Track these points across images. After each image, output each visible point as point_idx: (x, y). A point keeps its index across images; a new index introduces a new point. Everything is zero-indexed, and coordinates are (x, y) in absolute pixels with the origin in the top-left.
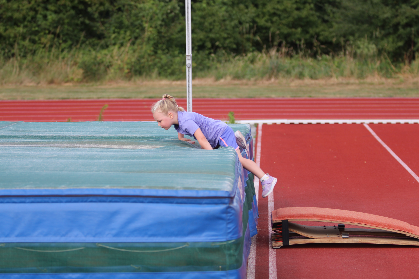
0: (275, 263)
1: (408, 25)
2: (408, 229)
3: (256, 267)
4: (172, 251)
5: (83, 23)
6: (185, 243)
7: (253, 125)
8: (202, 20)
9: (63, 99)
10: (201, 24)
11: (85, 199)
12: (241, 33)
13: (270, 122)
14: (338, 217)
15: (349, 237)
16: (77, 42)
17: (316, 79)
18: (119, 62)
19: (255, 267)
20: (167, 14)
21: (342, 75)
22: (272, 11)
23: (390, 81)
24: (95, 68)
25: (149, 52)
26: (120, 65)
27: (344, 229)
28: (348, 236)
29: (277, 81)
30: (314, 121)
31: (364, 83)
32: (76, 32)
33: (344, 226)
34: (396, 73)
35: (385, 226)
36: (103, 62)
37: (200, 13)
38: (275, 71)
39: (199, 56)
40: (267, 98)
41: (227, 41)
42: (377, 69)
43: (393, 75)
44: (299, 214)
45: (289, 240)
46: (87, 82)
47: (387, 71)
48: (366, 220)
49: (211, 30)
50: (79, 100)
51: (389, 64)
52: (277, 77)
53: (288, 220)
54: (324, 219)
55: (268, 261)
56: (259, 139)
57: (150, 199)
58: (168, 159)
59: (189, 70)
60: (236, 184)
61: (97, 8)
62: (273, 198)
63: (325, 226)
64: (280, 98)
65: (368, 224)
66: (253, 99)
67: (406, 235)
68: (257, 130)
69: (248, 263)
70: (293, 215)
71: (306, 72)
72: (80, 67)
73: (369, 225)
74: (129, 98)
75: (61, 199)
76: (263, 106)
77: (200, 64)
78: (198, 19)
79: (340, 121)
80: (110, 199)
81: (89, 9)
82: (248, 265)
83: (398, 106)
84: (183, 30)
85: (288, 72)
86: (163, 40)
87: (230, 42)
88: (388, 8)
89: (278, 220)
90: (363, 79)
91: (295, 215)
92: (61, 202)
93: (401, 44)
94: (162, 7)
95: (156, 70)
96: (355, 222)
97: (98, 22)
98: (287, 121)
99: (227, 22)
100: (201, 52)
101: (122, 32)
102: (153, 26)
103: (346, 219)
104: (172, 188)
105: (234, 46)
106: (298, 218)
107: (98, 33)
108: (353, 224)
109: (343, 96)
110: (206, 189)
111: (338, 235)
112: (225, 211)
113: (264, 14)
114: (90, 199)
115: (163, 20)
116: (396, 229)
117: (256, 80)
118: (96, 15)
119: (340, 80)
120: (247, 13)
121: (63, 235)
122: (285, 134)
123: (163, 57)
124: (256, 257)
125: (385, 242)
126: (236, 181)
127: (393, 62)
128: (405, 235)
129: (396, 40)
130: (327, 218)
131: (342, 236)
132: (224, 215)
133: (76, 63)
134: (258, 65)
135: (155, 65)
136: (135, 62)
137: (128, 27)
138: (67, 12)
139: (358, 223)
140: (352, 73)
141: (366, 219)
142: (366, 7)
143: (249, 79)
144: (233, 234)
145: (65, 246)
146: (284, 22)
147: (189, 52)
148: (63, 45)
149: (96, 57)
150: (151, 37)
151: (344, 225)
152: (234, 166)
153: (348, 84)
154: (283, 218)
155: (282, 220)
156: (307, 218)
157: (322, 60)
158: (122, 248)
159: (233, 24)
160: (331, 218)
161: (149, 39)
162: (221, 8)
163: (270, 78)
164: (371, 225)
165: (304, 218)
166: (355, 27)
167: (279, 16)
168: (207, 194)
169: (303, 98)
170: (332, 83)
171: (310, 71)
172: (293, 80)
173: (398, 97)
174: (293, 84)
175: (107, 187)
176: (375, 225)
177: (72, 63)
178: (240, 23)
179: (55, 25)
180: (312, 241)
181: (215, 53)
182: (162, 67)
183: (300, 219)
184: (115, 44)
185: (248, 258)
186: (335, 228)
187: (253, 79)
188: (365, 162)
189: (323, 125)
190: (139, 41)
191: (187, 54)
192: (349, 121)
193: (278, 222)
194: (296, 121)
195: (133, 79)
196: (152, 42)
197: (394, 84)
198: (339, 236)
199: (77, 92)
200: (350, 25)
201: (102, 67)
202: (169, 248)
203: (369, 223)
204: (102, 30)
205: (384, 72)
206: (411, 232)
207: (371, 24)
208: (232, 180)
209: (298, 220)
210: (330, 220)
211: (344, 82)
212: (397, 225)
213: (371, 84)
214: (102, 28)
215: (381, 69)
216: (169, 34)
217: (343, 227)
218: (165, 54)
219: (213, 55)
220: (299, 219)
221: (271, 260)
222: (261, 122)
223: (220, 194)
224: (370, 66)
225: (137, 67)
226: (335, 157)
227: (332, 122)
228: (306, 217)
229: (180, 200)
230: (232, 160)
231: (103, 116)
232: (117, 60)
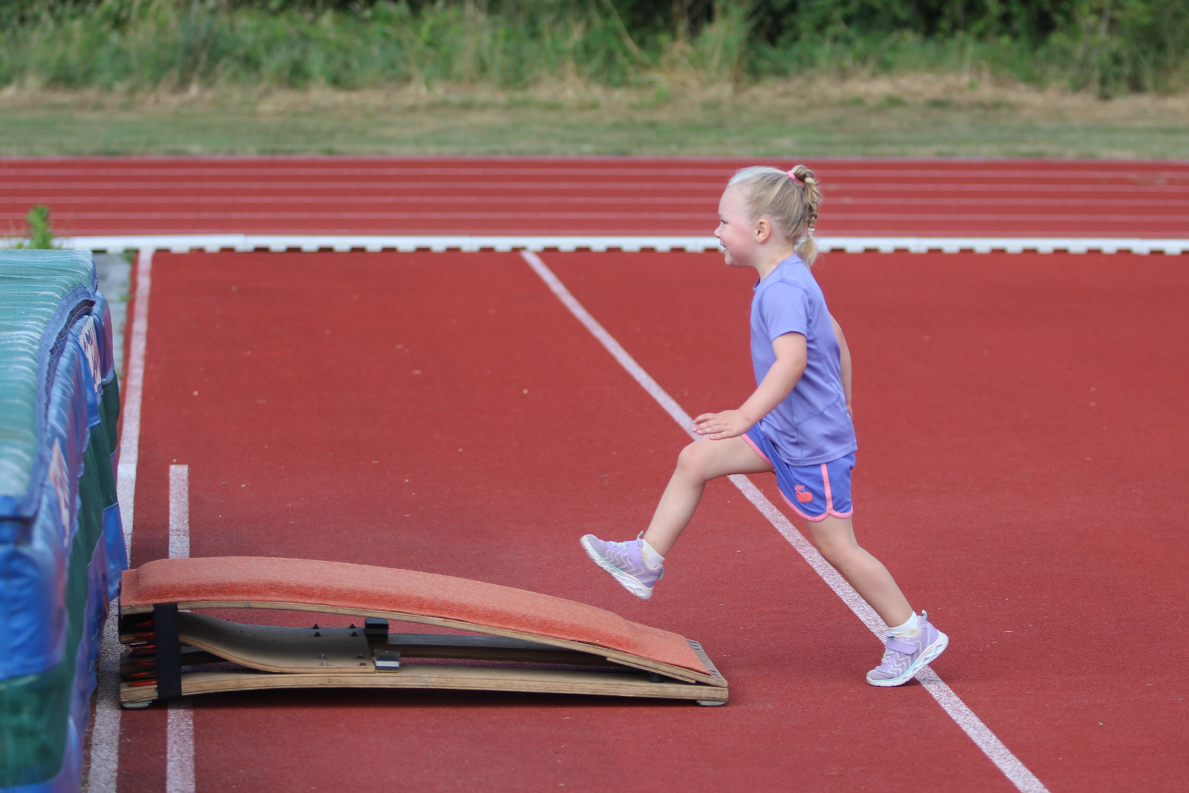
0: (188, 763)
2: (617, 637)
3: (119, 776)
7: (118, 255)
13: (180, 243)
14: (362, 592)
15: (400, 665)
17: (351, 87)
19: (116, 775)
21: (447, 74)
23: (619, 95)
27: (386, 636)
28: (395, 664)
29: (210, 95)
30: (342, 243)
31: (525, 104)
33: (386, 627)
34: (645, 67)
35: (534, 625)
38: (204, 57)
40: (171, 158)
42: (574, 52)
43: (632, 78)
44: (218, 581)
45: (182, 676)
47: (610, 61)
48: (465, 606)
51: (617, 35)
52: (208, 78)
53: (176, 604)
54: (309, 601)
55: (165, 753)
56: (142, 308)
60: (42, 472)
62: (186, 521)
63: (316, 627)
64: (220, 157)
65: (471, 620)
67: (609, 659)
68: (134, 275)
69: (89, 764)
70: (197, 586)
71: (316, 62)
73: (475, 621)
76: (159, 185)
79: (438, 243)
82: (88, 769)
83: (648, 186)
85: (250, 63)
89: (140, 603)
90: (525, 88)
91: (203, 585)
96: (423, 613)
98: (242, 242)
103: (390, 602)
106: (215, 598)
108: (414, 619)
109: (449, 152)
111: (362, 657)
116: (573, 638)
117: (132, 91)
119: (439, 91)
122: (234, 289)
124: (121, 737)
125: (531, 683)
126: (41, 462)
127: (633, 27)
128: (604, 658)
130: (320, 597)
131: (374, 663)
139: (435, 614)
140: (483, 68)
141: (465, 602)
144: (33, 655)
151: (385, 623)
152: (33, 405)
153: (467, 106)
154: (159, 596)
155: (156, 606)
156: (246, 598)
157: (374, 18)
160: (335, 598)
163: (183, 83)
164: (481, 622)
165: (235, 597)
169: (305, 157)
170: (410, 101)
171: (330, 58)
172: (267, 93)
173: (649, 153)
174: (267, 106)
176: (494, 624)
180: (264, 681)
183: (221, 601)
185: (91, 745)
186: (354, 634)
188: (526, 391)
192: (470, 243)
193: (140, 610)
194: (278, 243)
197: (634, 107)
198: (363, 662)
203: (475, 617)
205: (597, 62)
206: (629, 647)
208: (28, 458)
209: (214, 605)
210: (332, 603)
211: (455, 98)
212: (576, 622)
213: (553, 107)
215: (588, 50)
217: (381, 632)
220: (216, 602)
221: (175, 750)
222: (147, 244)
224: (548, 42)
226: (417, 372)
227: (406, 243)
228: (242, 592)
230: (21, 382)
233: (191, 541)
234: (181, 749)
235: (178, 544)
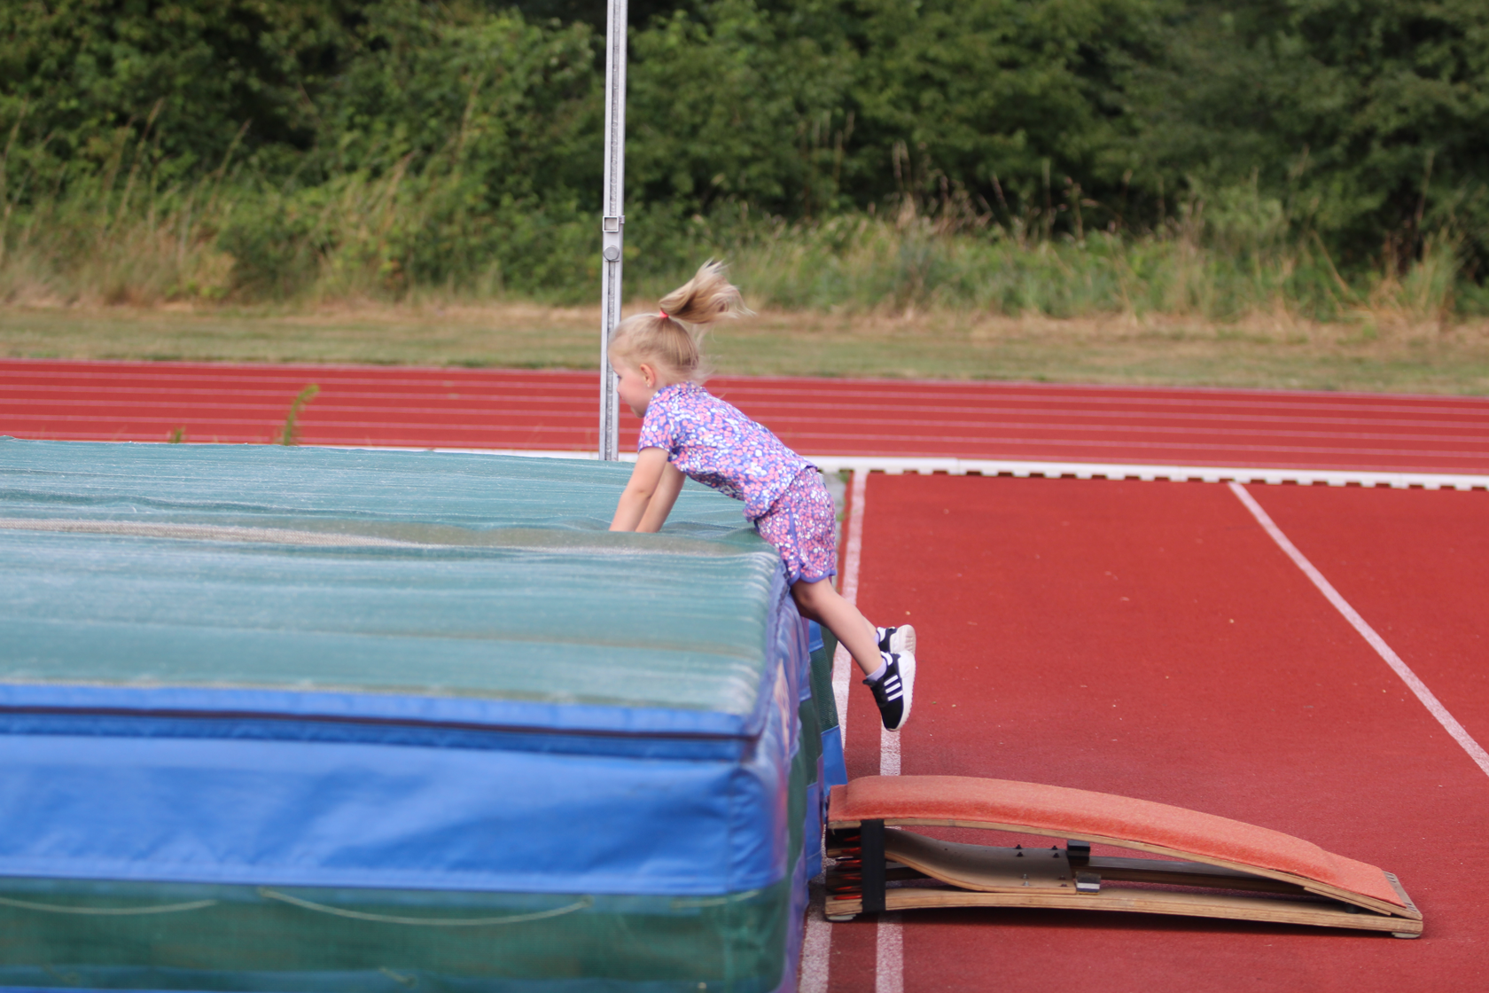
0: (897, 977)
1: (1404, 136)
2: (1315, 867)
3: (829, 988)
4: (530, 923)
5: (240, 89)
6: (577, 896)
7: (834, 475)
8: (665, 94)
9: (157, 358)
10: (661, 107)
11: (223, 726)
12: (803, 145)
13: (894, 465)
14: (1065, 815)
15: (1101, 887)
16: (217, 156)
17: (1064, 316)
18: (363, 234)
19: (826, 986)
20: (548, 71)
21: (1158, 307)
22: (919, 68)
23: (1326, 331)
24: (275, 253)
25: (469, 199)
26: (365, 244)
27: (1087, 859)
28: (1096, 886)
29: (925, 320)
30: (1052, 469)
31: (1234, 338)
32: (212, 122)
33: (1087, 849)
34: (1353, 304)
35: (1233, 853)
36: (304, 232)
37: (655, 67)
38: (920, 283)
39: (649, 221)
40: (886, 381)
41: (754, 170)
42: (1284, 287)
43: (1340, 314)
44: (924, 800)
45: (887, 891)
46: (246, 301)
47: (1319, 298)
48: (1166, 831)
49: (694, 131)
50: (216, 364)
51: (1328, 273)
52: (923, 304)
53: (883, 820)
54: (1013, 822)
55: (874, 967)
56: (856, 527)
57: (457, 736)
58: (528, 592)
59: (612, 273)
60: (768, 690)
61: (294, 39)
63: (1019, 847)
64: (934, 381)
65: (1171, 846)
66: (837, 380)
67: (1306, 889)
68: (848, 494)
69: (800, 974)
70: (904, 804)
71: (1030, 292)
72: (224, 248)
73: (1176, 847)
74: (394, 362)
75: (136, 724)
76: (874, 407)
77: (653, 250)
78: (649, 88)
79: (1147, 472)
80: (312, 729)
81: (266, 40)
82: (800, 979)
83: (1354, 421)
84: (595, 126)
85: (965, 289)
86: (524, 159)
87: (763, 175)
88: (1332, 73)
89: (848, 818)
90: (1234, 322)
91: (910, 803)
92: (137, 734)
93: (1371, 203)
94: (534, 44)
95: (494, 267)
96: (1125, 837)
97: (293, 86)
98: (956, 466)
99: (754, 104)
100: (656, 206)
101: (379, 125)
102: (494, 108)
103: (1093, 825)
104: (539, 696)
105: (777, 190)
106: (921, 816)
107: (293, 125)
108: (1113, 843)
109: (1158, 382)
110: (661, 706)
111: (1064, 879)
112: (726, 787)
113: (887, 78)
114: (243, 727)
115: (529, 92)
116: (1271, 867)
117: (849, 314)
118: (289, 63)
119: (1150, 322)
120: (824, 71)
121: (141, 856)
122: (947, 511)
123: (518, 218)
124: (832, 950)
125: (1228, 910)
126: (768, 679)
127: (1343, 265)
128: (1301, 888)
129: (1353, 187)
130: (1024, 818)
131: (1075, 885)
132: (721, 802)
133: (207, 234)
134: (859, 262)
135: (491, 247)
136: (417, 237)
137: (398, 110)
138: (184, 48)
139: (1136, 839)
140: (1194, 301)
141: (1166, 827)
142: (1252, 64)
143: (826, 310)
144: (753, 871)
145: (144, 893)
146: (962, 108)
147: (613, 207)
148: (167, 167)
149: (282, 211)
150: (483, 148)
151: (1087, 845)
152: (764, 624)
153: (1177, 338)
154: (866, 812)
155: (863, 822)
156: (951, 816)
157: (1088, 249)
158: (351, 906)
159: (774, 108)
160: (1038, 820)
161: (474, 154)
162: (733, 51)
163: (899, 308)
164: (1182, 848)
165: (941, 816)
166: (1209, 138)
167: (942, 85)
168: (661, 722)
169: (1017, 384)
170: (1121, 332)
171: (1044, 287)
172: (981, 319)
173: (1356, 389)
174: (980, 333)
175: (305, 684)
176: (1194, 850)
177: (196, 229)
178: (801, 108)
179: (141, 93)
180: (966, 898)
181: (706, 212)
182: (514, 257)
183: (927, 819)
184: (351, 168)
185: (802, 956)
186: (1056, 856)
187: (838, 310)
188: (1232, 621)
189: (1084, 482)
190: (436, 161)
191: (606, 213)
192: (1178, 473)
193: (848, 825)
194: (990, 467)
195: (410, 296)
196: (483, 167)
197: (1341, 343)
198: (1064, 883)
199: (209, 335)
200: (1194, 128)
201: (302, 251)
202: (519, 912)
203: (1175, 843)
204: (308, 117)
205: (1306, 299)
206: (1326, 877)
207: (1268, 126)
208: (756, 676)
209: (920, 822)
210: (1035, 824)
211: (1165, 330)
212: (1274, 851)
213: (1261, 341)
214: (311, 109)
215: (1297, 287)
216: (544, 140)
217: (1083, 854)
218: (526, 210)
219: (699, 219)
220: (922, 819)
221: (884, 963)
222: (862, 465)
223: (708, 725)
224: (1258, 276)
225: (427, 255)
226: (1126, 599)
227: (1115, 471)
228: (948, 811)
229: (565, 742)
230: (755, 601)
231: (298, 423)
232: (357, 227)
233: (902, 759)
234: (891, 963)
235: (889, 761)
